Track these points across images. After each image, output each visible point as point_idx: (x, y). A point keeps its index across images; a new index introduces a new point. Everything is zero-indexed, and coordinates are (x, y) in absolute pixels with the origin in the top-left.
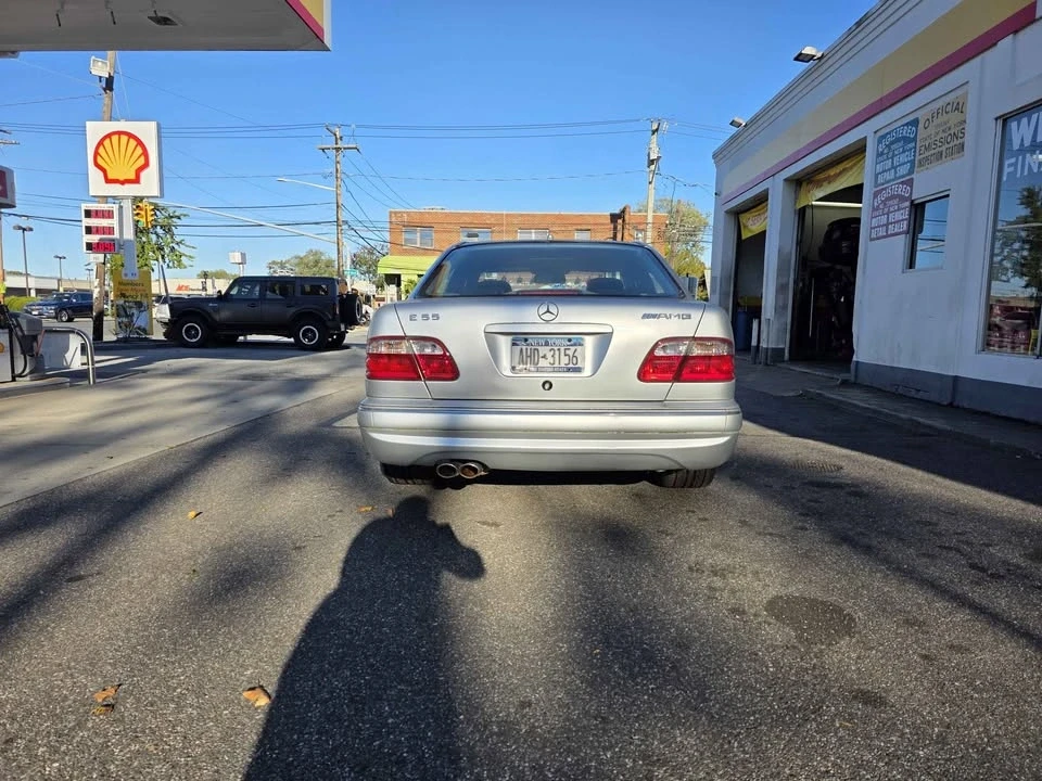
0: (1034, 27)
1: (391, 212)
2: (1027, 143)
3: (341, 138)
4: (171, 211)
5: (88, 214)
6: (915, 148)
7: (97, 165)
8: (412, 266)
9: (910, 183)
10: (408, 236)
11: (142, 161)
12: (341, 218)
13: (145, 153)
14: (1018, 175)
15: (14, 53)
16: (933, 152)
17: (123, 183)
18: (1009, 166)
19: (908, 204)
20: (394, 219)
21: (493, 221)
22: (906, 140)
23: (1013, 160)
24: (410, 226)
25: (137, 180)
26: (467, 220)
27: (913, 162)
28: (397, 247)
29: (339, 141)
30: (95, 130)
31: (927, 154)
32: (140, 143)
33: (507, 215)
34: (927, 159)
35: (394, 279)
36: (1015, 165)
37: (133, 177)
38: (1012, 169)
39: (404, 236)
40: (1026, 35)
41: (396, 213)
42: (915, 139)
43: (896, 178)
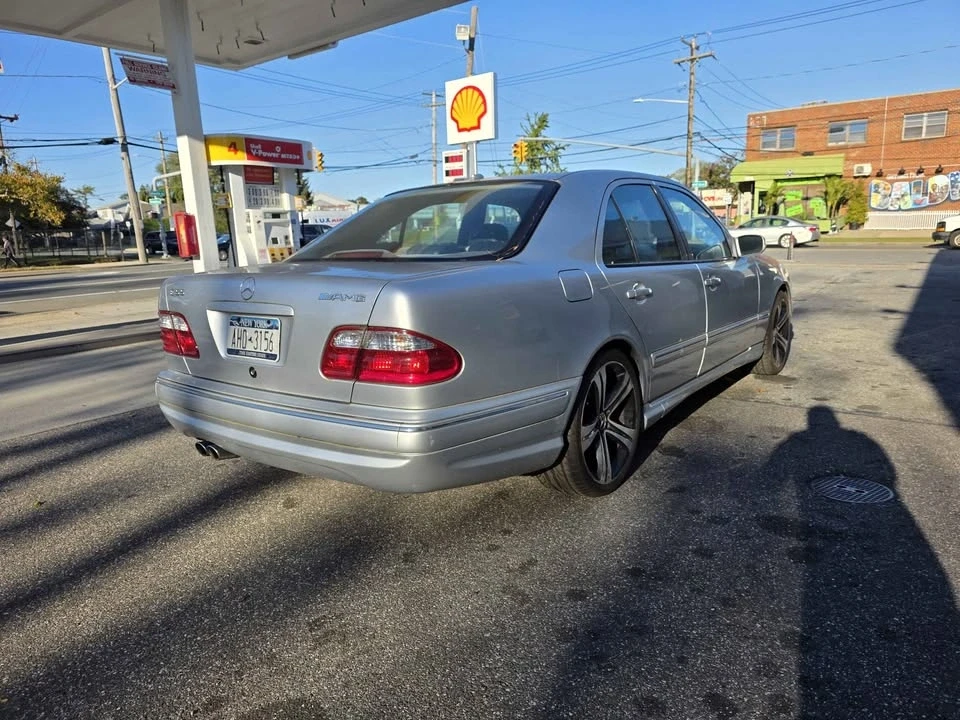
1: (749, 116)
3: (697, 48)
4: (557, 144)
5: (447, 160)
7: (453, 118)
8: (769, 171)
10: (767, 139)
11: (482, 109)
12: (693, 131)
13: (484, 102)
15: (334, 43)
17: (469, 130)
20: (751, 124)
21: (871, 108)
24: (770, 128)
25: (478, 127)
26: (836, 112)
28: (752, 152)
29: (695, 51)
30: (452, 87)
32: (481, 94)
33: (890, 100)
35: (748, 186)
37: (475, 124)
39: (762, 140)
41: (754, 116)
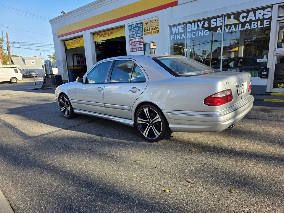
0: (177, 6)
2: (177, 32)
6: (143, 30)
9: (142, 38)
14: (175, 39)
16: (149, 31)
18: (173, 37)
19: (143, 43)
22: (140, 27)
23: (173, 36)
27: (142, 33)
31: (147, 32)
34: (147, 33)
36: (174, 37)
38: (173, 38)
40: (175, 8)
42: (142, 27)
43: (137, 37)
